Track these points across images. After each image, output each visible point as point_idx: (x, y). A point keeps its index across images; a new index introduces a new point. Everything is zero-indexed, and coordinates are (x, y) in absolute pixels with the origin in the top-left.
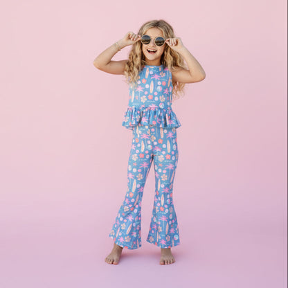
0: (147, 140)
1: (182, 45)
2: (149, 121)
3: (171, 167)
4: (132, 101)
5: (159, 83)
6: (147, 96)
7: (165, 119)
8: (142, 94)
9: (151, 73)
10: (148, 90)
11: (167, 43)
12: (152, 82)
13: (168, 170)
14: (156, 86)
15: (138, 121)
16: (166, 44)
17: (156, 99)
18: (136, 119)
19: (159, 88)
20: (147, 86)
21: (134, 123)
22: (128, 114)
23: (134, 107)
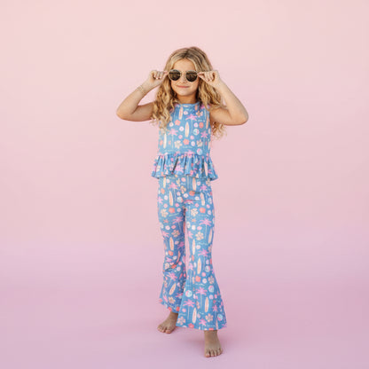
0: (176, 191)
1: (220, 79)
2: (184, 170)
3: (207, 222)
4: (165, 147)
5: (196, 125)
6: (182, 140)
7: (203, 166)
8: (176, 138)
9: (186, 113)
10: (183, 133)
11: (202, 77)
12: (187, 124)
13: (203, 226)
14: (192, 128)
15: (171, 170)
16: (200, 79)
17: (193, 144)
18: (168, 168)
19: (196, 132)
20: (181, 129)
21: (167, 173)
22: (160, 162)
23: (166, 154)
